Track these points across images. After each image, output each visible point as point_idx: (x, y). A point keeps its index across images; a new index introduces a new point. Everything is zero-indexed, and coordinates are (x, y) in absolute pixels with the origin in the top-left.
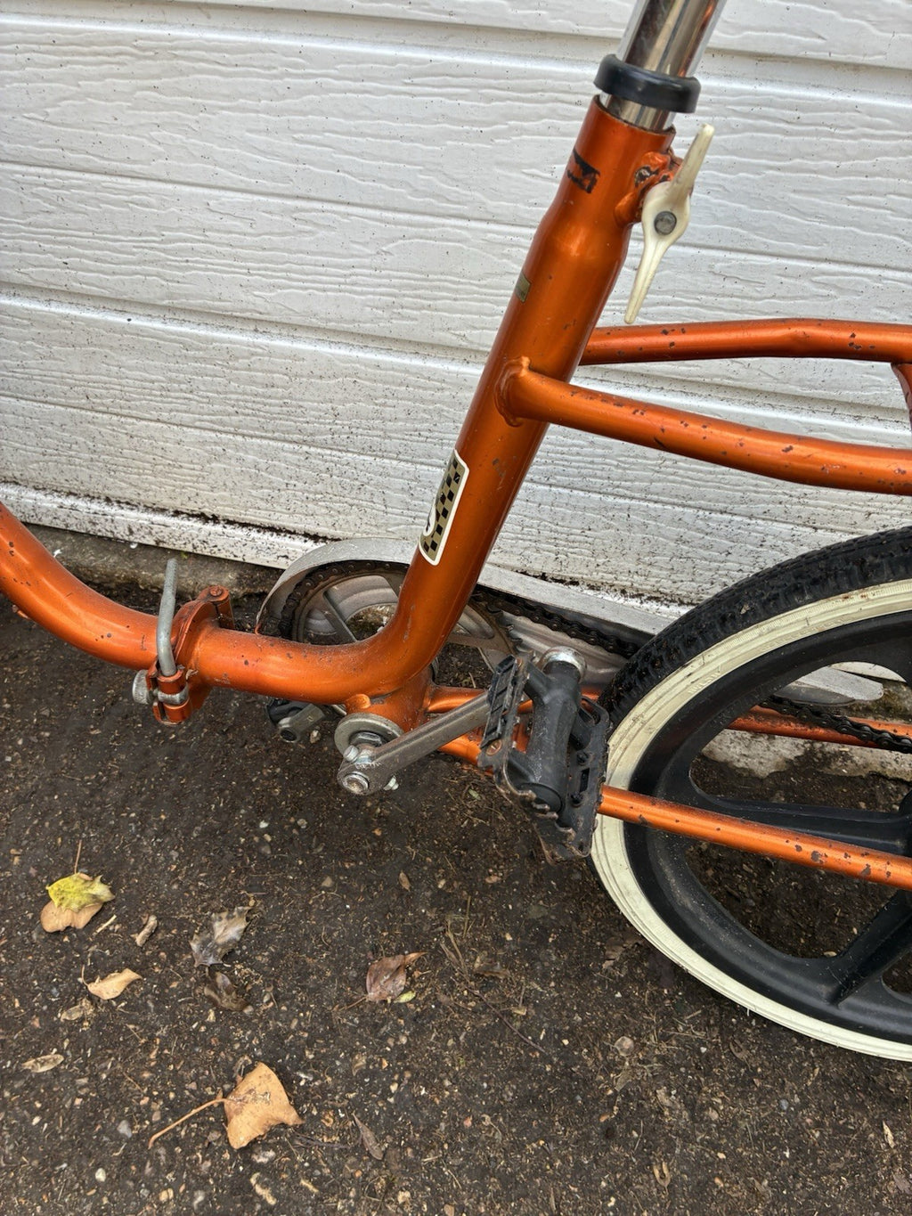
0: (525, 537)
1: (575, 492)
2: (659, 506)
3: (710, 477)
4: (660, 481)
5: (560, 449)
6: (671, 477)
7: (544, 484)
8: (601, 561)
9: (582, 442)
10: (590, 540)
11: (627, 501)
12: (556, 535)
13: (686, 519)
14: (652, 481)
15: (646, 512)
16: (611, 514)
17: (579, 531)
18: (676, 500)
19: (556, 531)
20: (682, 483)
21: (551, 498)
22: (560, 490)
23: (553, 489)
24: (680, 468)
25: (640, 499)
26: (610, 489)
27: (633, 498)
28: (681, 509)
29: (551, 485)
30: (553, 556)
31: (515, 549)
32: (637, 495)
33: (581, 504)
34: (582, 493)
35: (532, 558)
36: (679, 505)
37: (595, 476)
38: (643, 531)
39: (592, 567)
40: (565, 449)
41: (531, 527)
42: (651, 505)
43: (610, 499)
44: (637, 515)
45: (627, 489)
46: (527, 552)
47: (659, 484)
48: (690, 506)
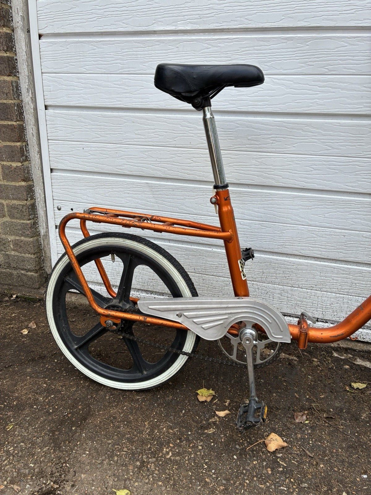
0: (313, 307)
1: (328, 293)
2: (351, 297)
3: (365, 288)
4: (352, 289)
5: (324, 281)
6: (354, 288)
7: (319, 291)
8: (335, 314)
9: (330, 279)
10: (332, 307)
11: (343, 295)
12: (322, 306)
13: (359, 300)
14: (349, 289)
15: (348, 299)
16: (338, 299)
17: (329, 305)
18: (356, 295)
19: (323, 305)
20: (358, 290)
21: (321, 295)
22: (324, 292)
23: (322, 292)
24: (357, 286)
25: (346, 295)
26: (338, 292)
27: (344, 294)
28: (358, 297)
29: (321, 291)
30: (321, 312)
31: (310, 311)
32: (345, 294)
33: (330, 296)
34: (330, 293)
35: (315, 314)
36: (357, 296)
37: (334, 288)
38: (347, 304)
39: (333, 316)
40: (326, 281)
41: (315, 304)
42: (349, 296)
43: (338, 295)
44: (346, 299)
45: (343, 292)
46: (314, 312)
47: (352, 290)
48: (360, 297)
